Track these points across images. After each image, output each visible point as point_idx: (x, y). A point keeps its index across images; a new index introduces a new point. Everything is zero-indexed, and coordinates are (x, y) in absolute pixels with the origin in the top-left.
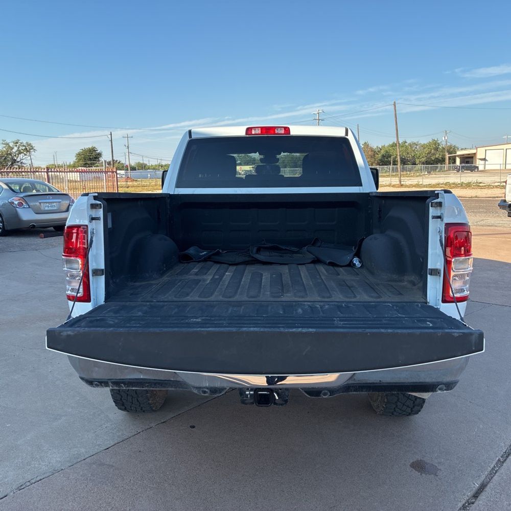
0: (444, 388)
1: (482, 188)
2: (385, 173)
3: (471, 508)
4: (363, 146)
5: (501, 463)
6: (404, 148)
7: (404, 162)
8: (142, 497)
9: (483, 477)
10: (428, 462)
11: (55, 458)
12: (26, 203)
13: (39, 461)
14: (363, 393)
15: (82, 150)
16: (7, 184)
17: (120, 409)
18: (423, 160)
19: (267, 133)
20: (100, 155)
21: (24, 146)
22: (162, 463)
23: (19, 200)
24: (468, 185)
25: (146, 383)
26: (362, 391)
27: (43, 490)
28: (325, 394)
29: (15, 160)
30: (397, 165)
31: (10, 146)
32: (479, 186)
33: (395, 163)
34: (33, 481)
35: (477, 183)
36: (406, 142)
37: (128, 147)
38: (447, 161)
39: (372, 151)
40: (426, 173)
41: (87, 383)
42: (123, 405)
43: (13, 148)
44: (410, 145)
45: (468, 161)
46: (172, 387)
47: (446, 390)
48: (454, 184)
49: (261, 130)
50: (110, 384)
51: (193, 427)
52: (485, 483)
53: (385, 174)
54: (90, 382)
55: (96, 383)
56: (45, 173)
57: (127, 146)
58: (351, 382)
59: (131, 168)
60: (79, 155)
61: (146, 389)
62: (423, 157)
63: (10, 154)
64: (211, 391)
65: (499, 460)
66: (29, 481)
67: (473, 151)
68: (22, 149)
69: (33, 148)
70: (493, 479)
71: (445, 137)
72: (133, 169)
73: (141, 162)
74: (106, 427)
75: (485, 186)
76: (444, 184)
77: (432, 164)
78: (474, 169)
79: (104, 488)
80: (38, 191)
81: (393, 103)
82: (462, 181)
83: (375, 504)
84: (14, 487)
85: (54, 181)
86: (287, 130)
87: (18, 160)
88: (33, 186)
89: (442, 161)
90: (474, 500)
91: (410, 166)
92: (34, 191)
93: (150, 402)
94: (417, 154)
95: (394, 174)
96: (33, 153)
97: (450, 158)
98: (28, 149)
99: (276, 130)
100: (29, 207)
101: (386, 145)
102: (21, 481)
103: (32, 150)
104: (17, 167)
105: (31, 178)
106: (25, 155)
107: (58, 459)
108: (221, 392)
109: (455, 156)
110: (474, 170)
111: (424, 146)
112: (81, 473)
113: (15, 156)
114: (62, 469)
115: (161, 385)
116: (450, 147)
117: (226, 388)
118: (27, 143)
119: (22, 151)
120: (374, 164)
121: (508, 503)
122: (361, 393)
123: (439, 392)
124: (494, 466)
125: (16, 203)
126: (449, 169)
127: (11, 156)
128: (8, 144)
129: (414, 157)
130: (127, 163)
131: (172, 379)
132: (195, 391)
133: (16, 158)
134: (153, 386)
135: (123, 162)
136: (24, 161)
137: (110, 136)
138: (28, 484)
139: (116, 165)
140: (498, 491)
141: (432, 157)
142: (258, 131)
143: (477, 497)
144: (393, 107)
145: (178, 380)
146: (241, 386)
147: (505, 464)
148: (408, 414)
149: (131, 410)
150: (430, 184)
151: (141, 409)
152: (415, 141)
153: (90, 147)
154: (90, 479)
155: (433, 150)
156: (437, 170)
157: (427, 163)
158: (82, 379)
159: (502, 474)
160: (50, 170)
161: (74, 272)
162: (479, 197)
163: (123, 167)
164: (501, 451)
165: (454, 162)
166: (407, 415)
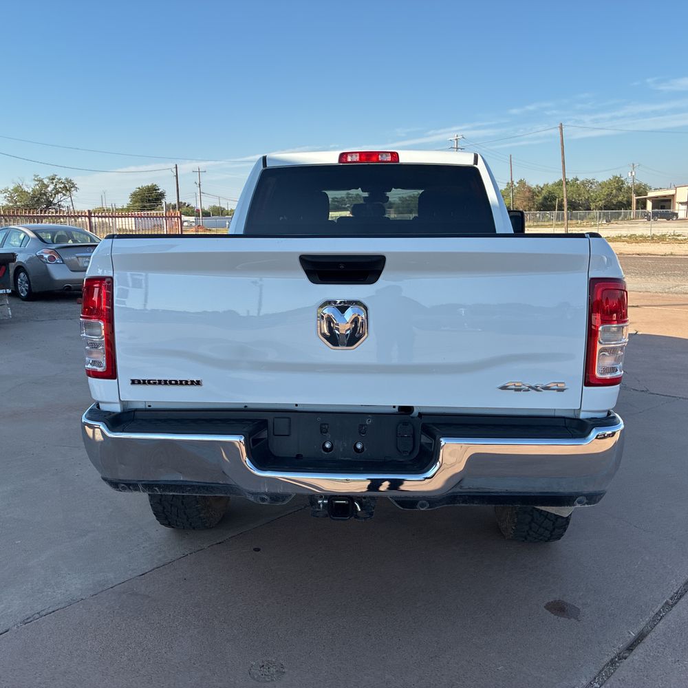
0: (585, 501)
1: (680, 242)
2: (548, 221)
3: (622, 665)
4: (517, 185)
5: (669, 606)
6: (574, 188)
7: (573, 206)
8: (183, 637)
9: (642, 625)
10: (569, 602)
11: (75, 584)
12: (60, 256)
13: (53, 588)
14: (475, 505)
15: (139, 188)
16: (34, 232)
17: (163, 524)
18: (601, 203)
19: (368, 160)
20: (162, 195)
21: (63, 183)
22: (213, 594)
23: (50, 253)
24: (662, 239)
25: (188, 486)
26: (473, 503)
27: (56, 624)
28: (423, 506)
29: (51, 202)
30: (563, 210)
31: (44, 184)
32: (676, 240)
33: (561, 208)
34: (44, 613)
35: (674, 235)
36: (577, 180)
37: (200, 185)
38: (634, 205)
39: (530, 191)
40: (604, 222)
41: (111, 485)
42: (166, 518)
43: (48, 186)
44: (583, 183)
45: (664, 206)
46: (221, 493)
47: (587, 504)
48: (641, 236)
49: (360, 156)
50: (140, 487)
51: (258, 550)
52: (645, 632)
53: (547, 224)
54: (115, 484)
55: (123, 485)
56: (87, 218)
57: (198, 183)
58: (458, 490)
59: (203, 213)
60: (134, 195)
61: (188, 494)
62: (601, 200)
63: (45, 194)
64: (271, 498)
65: (667, 603)
66: (38, 613)
67: (671, 192)
68: (60, 188)
69: (74, 187)
70: (656, 627)
71: (631, 173)
72: (206, 214)
73: (218, 205)
74: (144, 548)
75: (685, 239)
76: (628, 237)
77: (613, 210)
78: (672, 216)
79: (134, 624)
80: (74, 241)
81: (559, 125)
82: (653, 232)
83: (492, 655)
84: (18, 620)
85: (98, 229)
86: (395, 156)
87: (55, 201)
88: (69, 234)
89: (628, 205)
90: (627, 655)
91: (582, 212)
92: (70, 242)
93: (201, 515)
94: (591, 196)
95: (559, 223)
96: (74, 192)
97: (638, 201)
98: (68, 187)
99: (380, 157)
100: (63, 263)
101: (550, 183)
102: (29, 613)
103: (73, 189)
104: (54, 210)
105: (69, 224)
106: (64, 195)
107: (79, 586)
108: (284, 501)
109: (645, 199)
110: (672, 218)
111: (602, 185)
112: (107, 604)
113: (51, 196)
114: (82, 599)
115: (207, 490)
116: (639, 186)
117: (290, 495)
118: (66, 179)
119: (60, 190)
120: (532, 209)
121: (673, 659)
122: (472, 505)
123: (578, 506)
124: (660, 611)
125: (46, 256)
126: (637, 217)
127: (46, 196)
128: (41, 181)
129: (588, 200)
130: (199, 207)
131: (221, 482)
132: (252, 499)
133: (52, 200)
134: (197, 490)
135: (193, 205)
136: (62, 203)
137: (174, 170)
138: (37, 616)
139: (184, 209)
140: (661, 643)
141: (613, 201)
142: (356, 158)
143: (632, 650)
144: (559, 130)
145: (228, 483)
146: (310, 493)
147: (674, 609)
148: (547, 539)
149: (177, 525)
150: (608, 237)
151: (191, 525)
152: (590, 178)
153: (150, 185)
154: (118, 613)
155: (614, 191)
156: (620, 219)
157: (606, 207)
158: (105, 479)
159: (669, 621)
160: (93, 215)
161: (96, 339)
162: (675, 255)
163: (193, 212)
164: (672, 591)
165: (645, 207)
166: (546, 541)
